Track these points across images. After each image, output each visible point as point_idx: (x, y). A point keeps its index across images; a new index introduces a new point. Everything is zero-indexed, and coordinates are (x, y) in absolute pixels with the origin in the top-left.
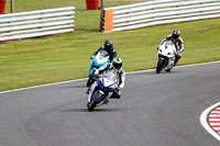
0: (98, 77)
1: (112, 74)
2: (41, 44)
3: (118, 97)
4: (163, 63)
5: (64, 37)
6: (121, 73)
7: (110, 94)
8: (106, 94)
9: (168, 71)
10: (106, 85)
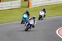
0: (28, 21)
1: (32, 21)
2: (11, 11)
3: (34, 27)
4: (40, 17)
5: (18, 9)
6: (35, 20)
7: (32, 26)
8: (31, 26)
9: (42, 19)
10: (31, 24)
